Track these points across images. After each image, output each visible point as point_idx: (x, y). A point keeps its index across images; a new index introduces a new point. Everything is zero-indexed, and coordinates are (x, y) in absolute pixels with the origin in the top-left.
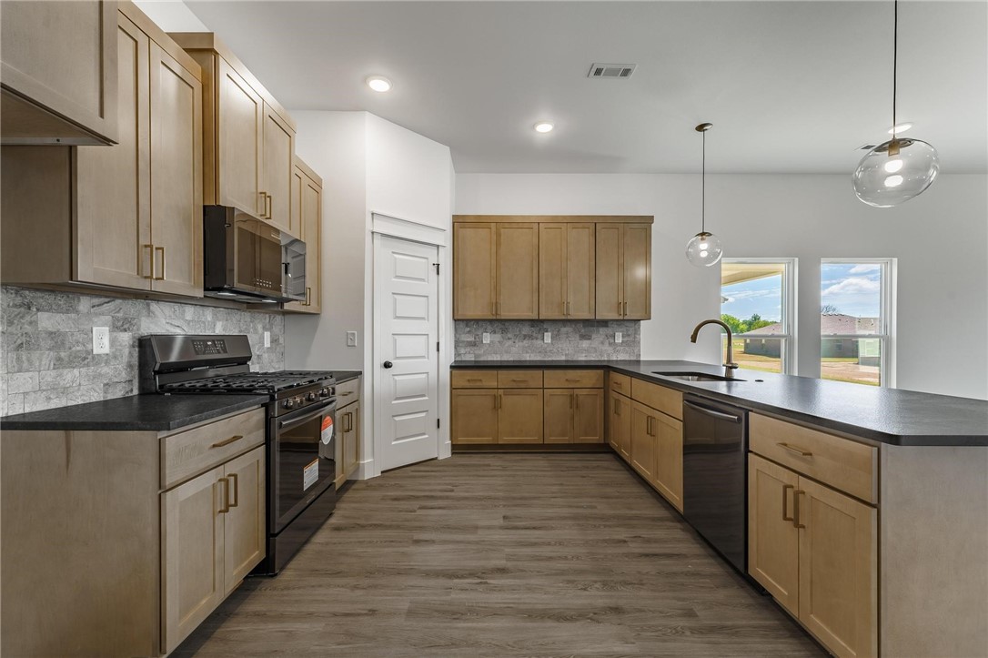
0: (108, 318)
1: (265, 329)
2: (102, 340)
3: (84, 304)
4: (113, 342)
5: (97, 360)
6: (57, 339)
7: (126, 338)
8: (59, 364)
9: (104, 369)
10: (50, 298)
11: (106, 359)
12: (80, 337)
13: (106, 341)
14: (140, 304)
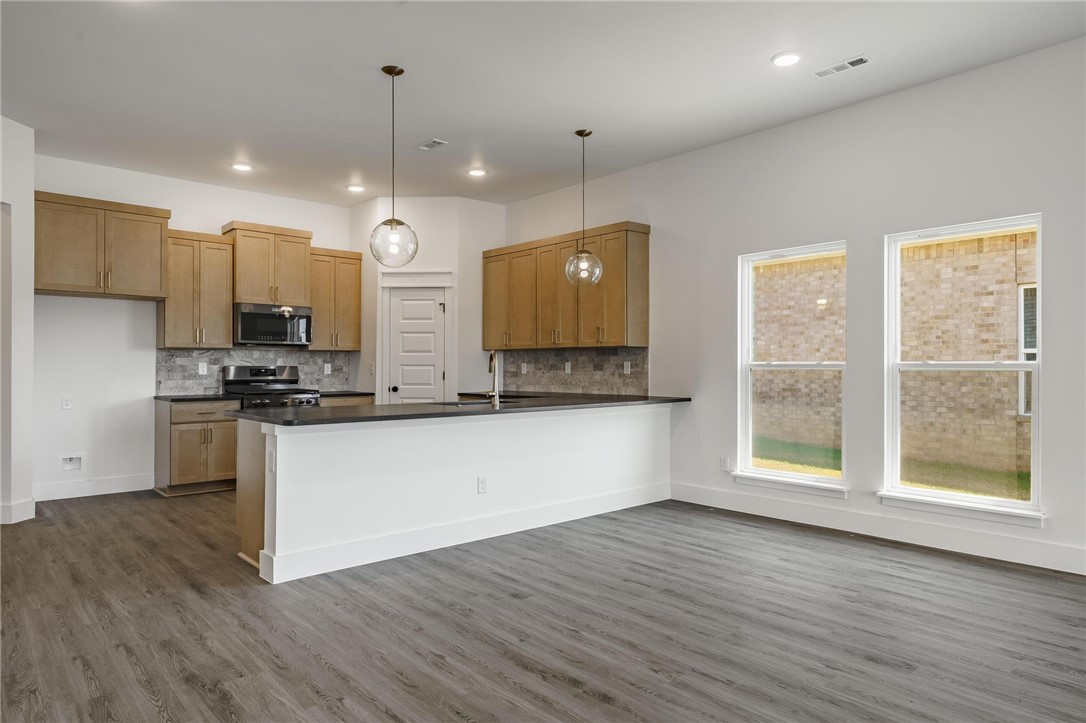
0: (207, 359)
1: (325, 362)
2: (203, 368)
3: (195, 354)
4: (209, 370)
5: (201, 377)
6: (183, 368)
7: (216, 368)
8: (184, 378)
9: (205, 382)
10: (181, 352)
11: (206, 377)
12: (193, 367)
13: (205, 369)
14: (224, 353)
